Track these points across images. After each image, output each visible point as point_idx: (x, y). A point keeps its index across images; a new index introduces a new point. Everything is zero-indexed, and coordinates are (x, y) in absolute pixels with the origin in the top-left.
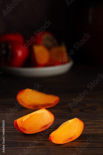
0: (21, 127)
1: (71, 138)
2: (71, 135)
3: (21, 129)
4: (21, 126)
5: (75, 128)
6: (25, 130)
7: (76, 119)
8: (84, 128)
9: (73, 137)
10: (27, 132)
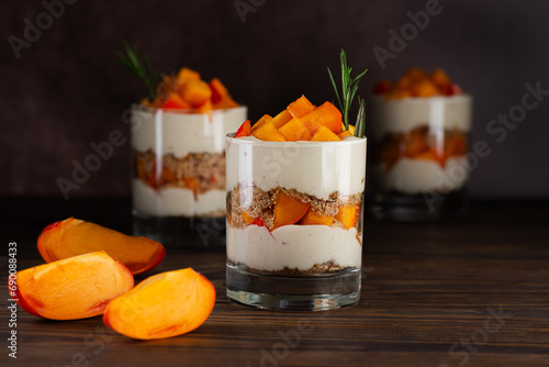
0: (29, 297)
1: (173, 327)
2: (175, 318)
3: (29, 302)
4: (29, 292)
5: (188, 298)
6: (40, 305)
7: (189, 271)
8: (216, 302)
9: (181, 326)
10: (48, 313)
